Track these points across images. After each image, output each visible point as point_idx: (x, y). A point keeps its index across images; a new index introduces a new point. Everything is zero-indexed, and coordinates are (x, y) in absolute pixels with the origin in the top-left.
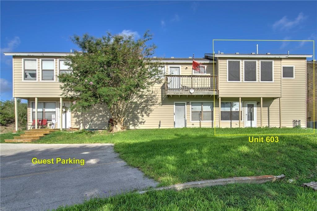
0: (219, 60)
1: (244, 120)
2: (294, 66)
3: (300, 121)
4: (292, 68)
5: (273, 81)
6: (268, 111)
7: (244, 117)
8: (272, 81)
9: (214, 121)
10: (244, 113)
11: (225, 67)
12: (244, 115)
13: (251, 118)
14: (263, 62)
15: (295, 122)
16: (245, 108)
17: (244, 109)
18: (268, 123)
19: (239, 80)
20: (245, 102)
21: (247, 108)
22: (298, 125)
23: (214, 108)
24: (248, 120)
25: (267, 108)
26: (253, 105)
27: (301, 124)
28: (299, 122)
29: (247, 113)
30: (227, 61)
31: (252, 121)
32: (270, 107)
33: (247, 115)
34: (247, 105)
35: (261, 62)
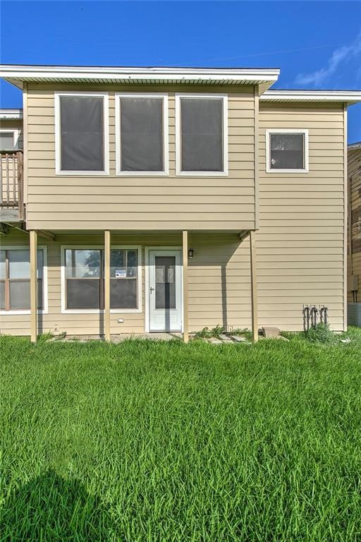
0: (25, 96)
1: (144, 305)
2: (306, 132)
3: (324, 309)
4: (300, 137)
5: (226, 173)
6: (224, 276)
7: (144, 298)
8: (221, 169)
9: (44, 312)
10: (144, 284)
11: (47, 120)
12: (144, 291)
13: (166, 299)
14: (188, 100)
15: (309, 312)
16: (147, 267)
17: (144, 270)
18: (221, 316)
19: (102, 169)
20: (147, 249)
21: (153, 267)
22: (318, 321)
23: (46, 269)
24: (157, 307)
25: (220, 267)
26: (174, 258)
27: (328, 320)
28: (323, 313)
29: (153, 286)
30: (57, 96)
31: (171, 311)
32: (228, 266)
33: (154, 292)
34: (153, 260)
35: (182, 100)
